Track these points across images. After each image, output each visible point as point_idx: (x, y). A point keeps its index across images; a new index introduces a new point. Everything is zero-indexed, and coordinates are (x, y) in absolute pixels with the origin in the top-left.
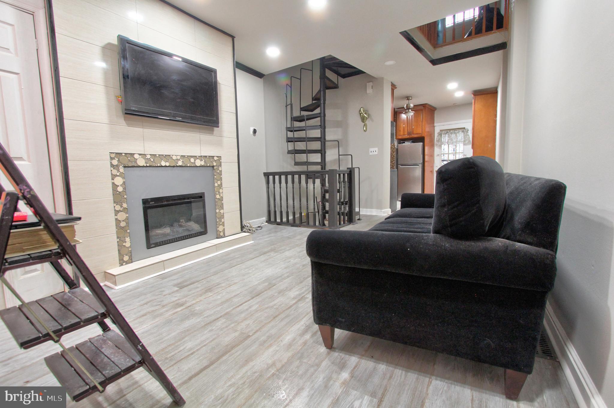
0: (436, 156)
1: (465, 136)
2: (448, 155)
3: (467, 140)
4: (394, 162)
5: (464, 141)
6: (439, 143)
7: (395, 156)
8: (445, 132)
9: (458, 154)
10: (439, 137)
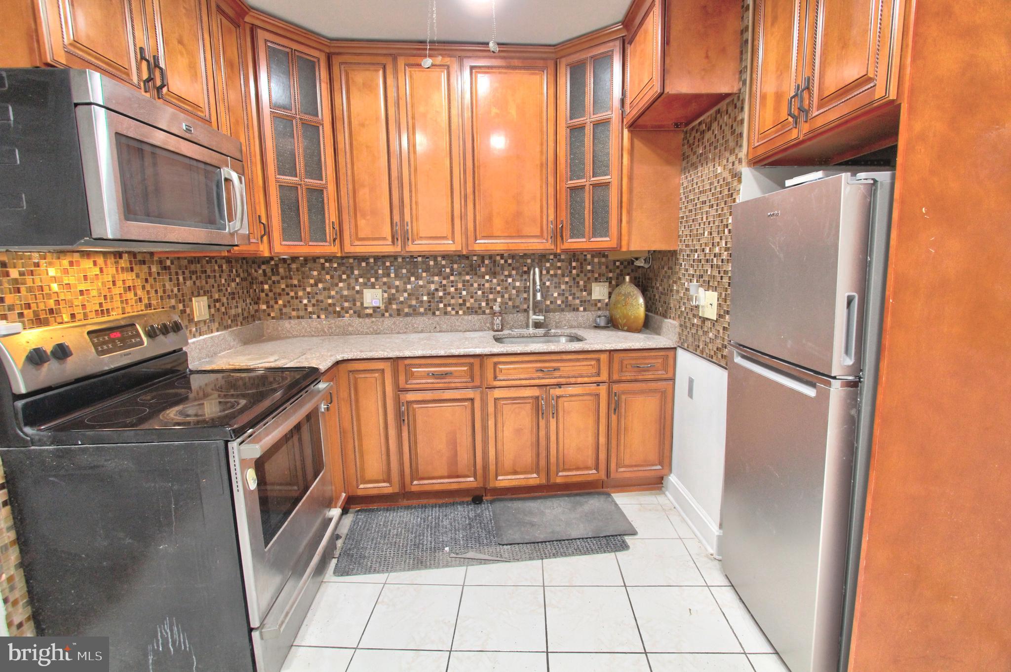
4: (727, 317)
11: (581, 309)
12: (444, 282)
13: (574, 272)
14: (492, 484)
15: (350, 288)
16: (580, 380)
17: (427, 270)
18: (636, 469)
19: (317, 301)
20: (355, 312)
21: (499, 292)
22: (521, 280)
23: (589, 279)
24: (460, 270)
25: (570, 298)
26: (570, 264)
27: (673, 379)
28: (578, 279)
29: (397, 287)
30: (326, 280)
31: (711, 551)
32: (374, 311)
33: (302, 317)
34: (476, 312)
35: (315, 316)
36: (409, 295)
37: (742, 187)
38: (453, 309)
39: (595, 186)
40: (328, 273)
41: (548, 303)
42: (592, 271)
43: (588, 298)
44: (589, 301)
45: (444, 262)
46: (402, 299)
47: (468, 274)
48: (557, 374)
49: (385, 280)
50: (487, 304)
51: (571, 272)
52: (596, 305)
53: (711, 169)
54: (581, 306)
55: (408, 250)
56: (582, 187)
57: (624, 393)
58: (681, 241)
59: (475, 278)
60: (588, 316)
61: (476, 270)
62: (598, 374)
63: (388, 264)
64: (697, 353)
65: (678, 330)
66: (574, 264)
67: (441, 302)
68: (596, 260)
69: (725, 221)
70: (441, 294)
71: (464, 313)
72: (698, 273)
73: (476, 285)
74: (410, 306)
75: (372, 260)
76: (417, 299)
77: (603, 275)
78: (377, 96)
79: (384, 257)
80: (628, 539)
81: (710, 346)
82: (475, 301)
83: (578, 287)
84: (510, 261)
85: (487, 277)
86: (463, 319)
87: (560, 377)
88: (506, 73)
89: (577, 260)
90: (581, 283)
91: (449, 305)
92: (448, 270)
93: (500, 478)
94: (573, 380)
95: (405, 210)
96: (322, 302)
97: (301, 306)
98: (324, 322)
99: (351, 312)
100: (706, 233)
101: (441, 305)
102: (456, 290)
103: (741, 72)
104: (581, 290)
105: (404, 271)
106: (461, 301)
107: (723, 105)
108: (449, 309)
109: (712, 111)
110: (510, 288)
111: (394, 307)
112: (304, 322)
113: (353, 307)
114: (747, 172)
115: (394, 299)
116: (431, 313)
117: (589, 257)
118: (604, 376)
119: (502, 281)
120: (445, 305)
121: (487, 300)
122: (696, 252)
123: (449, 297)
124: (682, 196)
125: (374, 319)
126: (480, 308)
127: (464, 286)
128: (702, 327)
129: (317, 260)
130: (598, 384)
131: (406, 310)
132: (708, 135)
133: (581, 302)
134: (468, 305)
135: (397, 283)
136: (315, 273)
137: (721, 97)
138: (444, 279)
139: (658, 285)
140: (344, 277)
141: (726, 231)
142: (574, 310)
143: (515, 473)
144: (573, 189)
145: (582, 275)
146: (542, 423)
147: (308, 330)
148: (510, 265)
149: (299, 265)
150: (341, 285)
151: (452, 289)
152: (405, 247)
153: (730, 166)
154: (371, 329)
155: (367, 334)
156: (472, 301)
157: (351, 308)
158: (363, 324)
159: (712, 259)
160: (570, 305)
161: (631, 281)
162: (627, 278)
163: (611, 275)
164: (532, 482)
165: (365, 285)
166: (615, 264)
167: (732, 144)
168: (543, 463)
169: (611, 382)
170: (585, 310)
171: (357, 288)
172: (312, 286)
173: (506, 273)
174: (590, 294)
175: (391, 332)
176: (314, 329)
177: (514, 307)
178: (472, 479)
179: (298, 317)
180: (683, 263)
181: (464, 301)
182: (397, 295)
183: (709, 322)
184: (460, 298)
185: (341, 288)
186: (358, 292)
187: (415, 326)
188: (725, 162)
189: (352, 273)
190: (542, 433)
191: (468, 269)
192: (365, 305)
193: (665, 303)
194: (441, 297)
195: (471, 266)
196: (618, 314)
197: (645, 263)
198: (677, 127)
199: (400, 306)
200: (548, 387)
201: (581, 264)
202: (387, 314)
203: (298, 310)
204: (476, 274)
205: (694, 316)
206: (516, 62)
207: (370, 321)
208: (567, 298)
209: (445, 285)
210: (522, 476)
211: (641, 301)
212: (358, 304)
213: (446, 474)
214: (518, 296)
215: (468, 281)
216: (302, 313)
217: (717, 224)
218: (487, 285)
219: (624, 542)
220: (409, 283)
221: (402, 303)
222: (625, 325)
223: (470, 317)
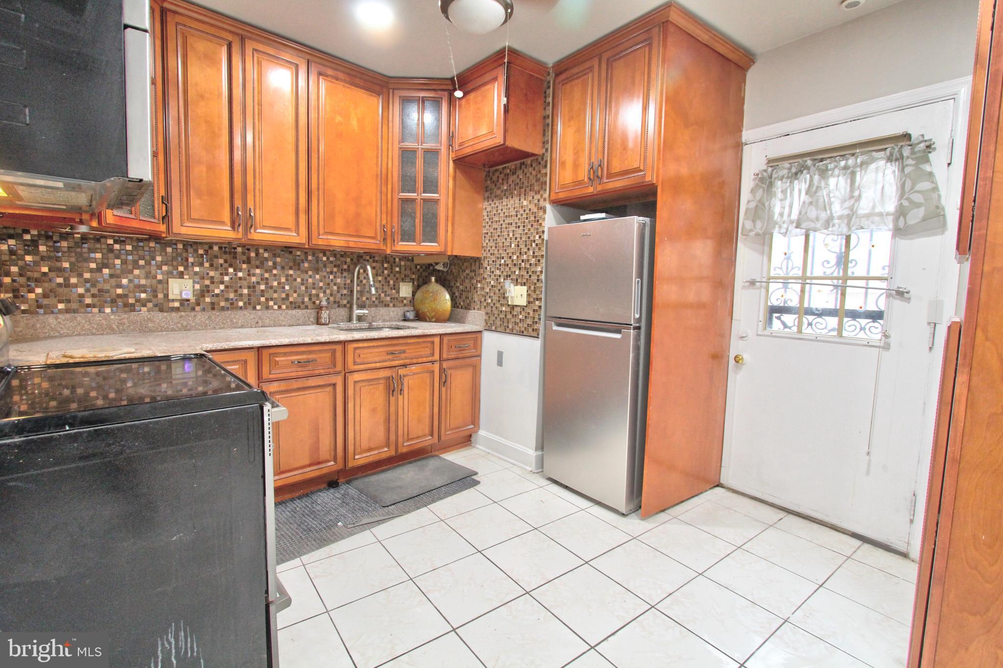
0: (744, 287)
1: (903, 186)
2: (803, 285)
3: (918, 205)
4: (537, 303)
5: (901, 212)
6: (759, 224)
7: (543, 277)
8: (790, 169)
9: (862, 283)
10: (760, 193)
11: (391, 305)
12: (267, 275)
13: (386, 272)
14: (351, 464)
15: (148, 275)
16: (420, 360)
17: (248, 261)
18: (457, 430)
19: (99, 291)
20: (156, 306)
21: (321, 288)
22: (342, 277)
23: (397, 279)
24: (283, 264)
25: (383, 295)
26: (383, 266)
27: (480, 356)
28: (389, 279)
29: (212, 278)
30: (115, 265)
31: (531, 469)
32: (182, 304)
33: (75, 311)
34: (299, 307)
35: (96, 310)
36: (227, 287)
37: (546, 216)
38: (275, 304)
39: (425, 200)
40: (118, 257)
41: (364, 299)
42: (400, 272)
43: (397, 296)
44: (397, 298)
45: (266, 255)
46: (217, 291)
47: (291, 268)
48: (403, 355)
49: (197, 269)
50: (310, 299)
51: (383, 272)
52: (403, 302)
53: (517, 201)
54: (391, 302)
55: (249, 237)
56: (413, 200)
57: (450, 368)
58: (485, 251)
59: (299, 272)
60: (395, 312)
61: (299, 265)
62: (433, 355)
63: (201, 252)
64: (507, 331)
65: (485, 317)
66: (386, 265)
67: (263, 296)
68: (403, 263)
69: (532, 238)
70: (263, 287)
71: (287, 308)
72: (505, 274)
73: (299, 280)
74: (227, 300)
75: (180, 246)
76: (236, 291)
77: (408, 276)
78: (219, 70)
79: (196, 243)
80: (474, 477)
81: (520, 325)
82: (299, 295)
83: (389, 285)
84: (332, 259)
85: (310, 273)
86: (287, 314)
87: (406, 358)
88: (348, 88)
89: (388, 262)
90: (391, 282)
91: (272, 299)
92: (270, 263)
93: (357, 457)
94: (415, 361)
95: (249, 196)
96: (108, 291)
97: (74, 297)
98: (112, 317)
99: (150, 305)
100: (513, 245)
101: (263, 299)
102: (279, 284)
103: (544, 143)
104: (391, 289)
105: (221, 261)
106: (284, 295)
107: (528, 161)
108: (271, 303)
109: (518, 162)
110: (332, 284)
111: (208, 300)
112: (79, 317)
113: (154, 300)
114: (549, 207)
115: (208, 291)
116: (251, 307)
117: (397, 260)
118: (437, 357)
119: (325, 277)
120: (267, 300)
121: (310, 295)
122: (503, 259)
123: (271, 291)
124: (486, 217)
125: (183, 313)
126: (303, 303)
127: (287, 280)
128: (511, 313)
129: (103, 240)
130: (433, 362)
131: (222, 304)
132: (511, 178)
133: (391, 299)
134: (291, 299)
135: (212, 274)
136: (99, 256)
137: (527, 155)
138: (266, 271)
139: (458, 285)
140: (142, 262)
141: (534, 245)
142: (385, 306)
143: (370, 449)
144: (405, 201)
145: (392, 275)
146: (392, 399)
147: (87, 326)
148: (332, 262)
149: (72, 244)
150: (136, 272)
151: (275, 284)
152: (246, 234)
153: (536, 201)
154: (179, 325)
155: (173, 330)
156: (295, 295)
157: (150, 301)
158: (169, 319)
159: (520, 264)
160: (382, 302)
161: (436, 281)
162: (433, 279)
163: (413, 277)
164: (384, 456)
165: (169, 274)
166: (416, 267)
167: (536, 188)
168: (392, 437)
169: (441, 360)
170: (394, 306)
171: (160, 277)
172: (91, 271)
173: (328, 270)
174: (398, 292)
175: (205, 327)
176: (95, 326)
177: (335, 302)
178: (332, 463)
179: (67, 311)
180: (488, 268)
181: (287, 295)
182: (212, 287)
183: (519, 308)
184: (283, 292)
185: (138, 277)
186: (160, 282)
187: (235, 321)
188: (531, 198)
189: (154, 259)
190: (392, 409)
191: (291, 264)
192: (171, 297)
193: (467, 298)
194: (262, 291)
195: (294, 261)
196: (425, 308)
197: (444, 267)
198: (484, 167)
199: (215, 299)
200: (397, 368)
201: (391, 266)
202: (197, 308)
203: (69, 301)
204: (299, 269)
205: (502, 305)
206: (358, 81)
207: (178, 316)
208: (380, 295)
209: (267, 279)
210: (376, 452)
211: (448, 297)
212: (161, 296)
213: (308, 463)
214: (338, 292)
215: (291, 275)
216: (74, 306)
217: (524, 239)
218: (310, 280)
219: (474, 480)
220: (227, 274)
221: (217, 295)
222: (433, 317)
223: (294, 311)
